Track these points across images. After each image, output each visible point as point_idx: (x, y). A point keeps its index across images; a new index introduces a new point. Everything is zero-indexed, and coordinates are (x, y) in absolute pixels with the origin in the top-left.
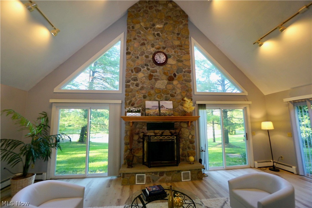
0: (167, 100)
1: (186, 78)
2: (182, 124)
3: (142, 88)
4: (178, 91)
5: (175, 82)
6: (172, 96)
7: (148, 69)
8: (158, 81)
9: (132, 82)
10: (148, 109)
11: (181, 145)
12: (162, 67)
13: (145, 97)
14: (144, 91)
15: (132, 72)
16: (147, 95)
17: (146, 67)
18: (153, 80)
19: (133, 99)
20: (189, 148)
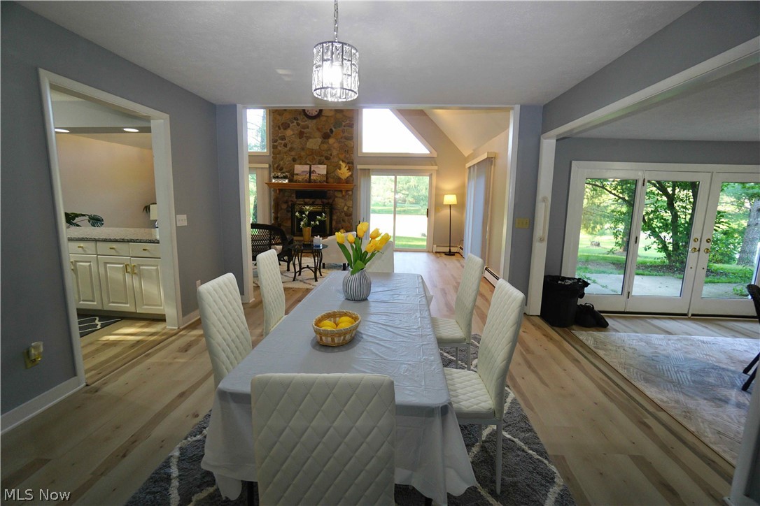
0: (320, 163)
1: (346, 134)
2: (336, 194)
3: (291, 149)
4: (335, 153)
5: (331, 141)
6: (327, 158)
7: (298, 124)
8: (310, 140)
9: (280, 141)
10: (297, 174)
11: (335, 217)
12: (315, 121)
13: (294, 160)
14: (293, 153)
15: (279, 129)
16: (296, 157)
17: (295, 122)
18: (304, 138)
19: (281, 163)
20: (344, 221)
